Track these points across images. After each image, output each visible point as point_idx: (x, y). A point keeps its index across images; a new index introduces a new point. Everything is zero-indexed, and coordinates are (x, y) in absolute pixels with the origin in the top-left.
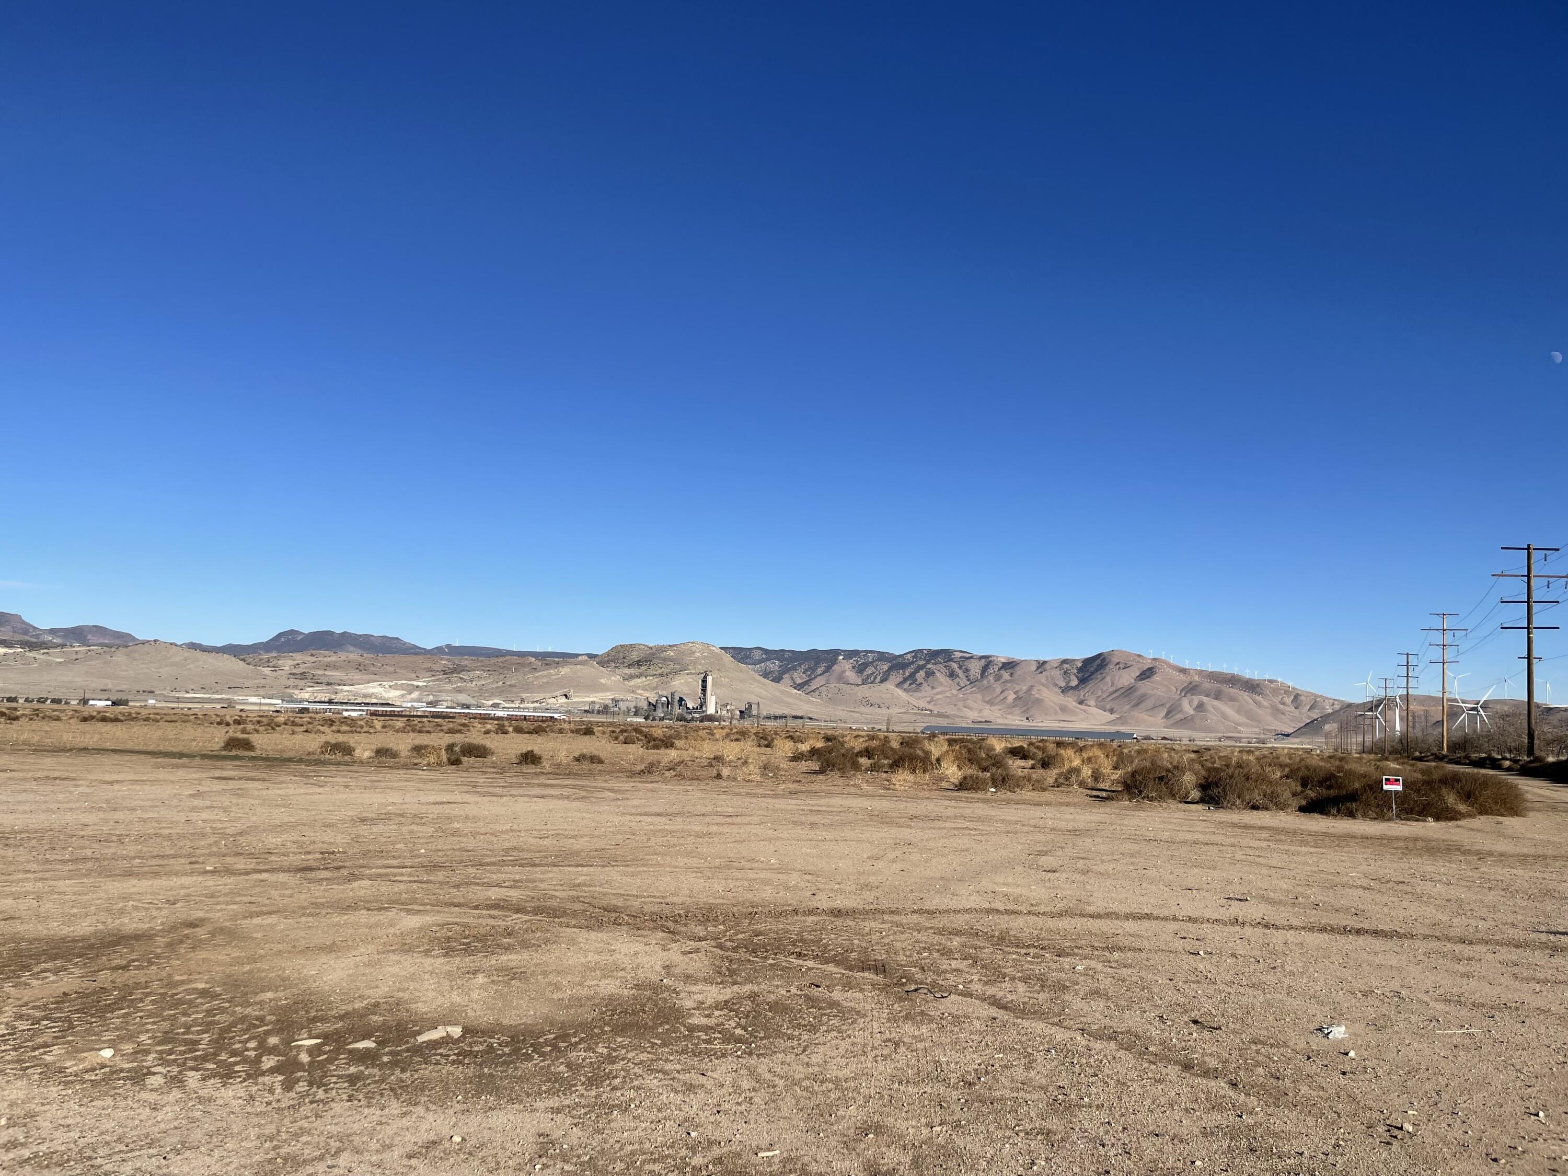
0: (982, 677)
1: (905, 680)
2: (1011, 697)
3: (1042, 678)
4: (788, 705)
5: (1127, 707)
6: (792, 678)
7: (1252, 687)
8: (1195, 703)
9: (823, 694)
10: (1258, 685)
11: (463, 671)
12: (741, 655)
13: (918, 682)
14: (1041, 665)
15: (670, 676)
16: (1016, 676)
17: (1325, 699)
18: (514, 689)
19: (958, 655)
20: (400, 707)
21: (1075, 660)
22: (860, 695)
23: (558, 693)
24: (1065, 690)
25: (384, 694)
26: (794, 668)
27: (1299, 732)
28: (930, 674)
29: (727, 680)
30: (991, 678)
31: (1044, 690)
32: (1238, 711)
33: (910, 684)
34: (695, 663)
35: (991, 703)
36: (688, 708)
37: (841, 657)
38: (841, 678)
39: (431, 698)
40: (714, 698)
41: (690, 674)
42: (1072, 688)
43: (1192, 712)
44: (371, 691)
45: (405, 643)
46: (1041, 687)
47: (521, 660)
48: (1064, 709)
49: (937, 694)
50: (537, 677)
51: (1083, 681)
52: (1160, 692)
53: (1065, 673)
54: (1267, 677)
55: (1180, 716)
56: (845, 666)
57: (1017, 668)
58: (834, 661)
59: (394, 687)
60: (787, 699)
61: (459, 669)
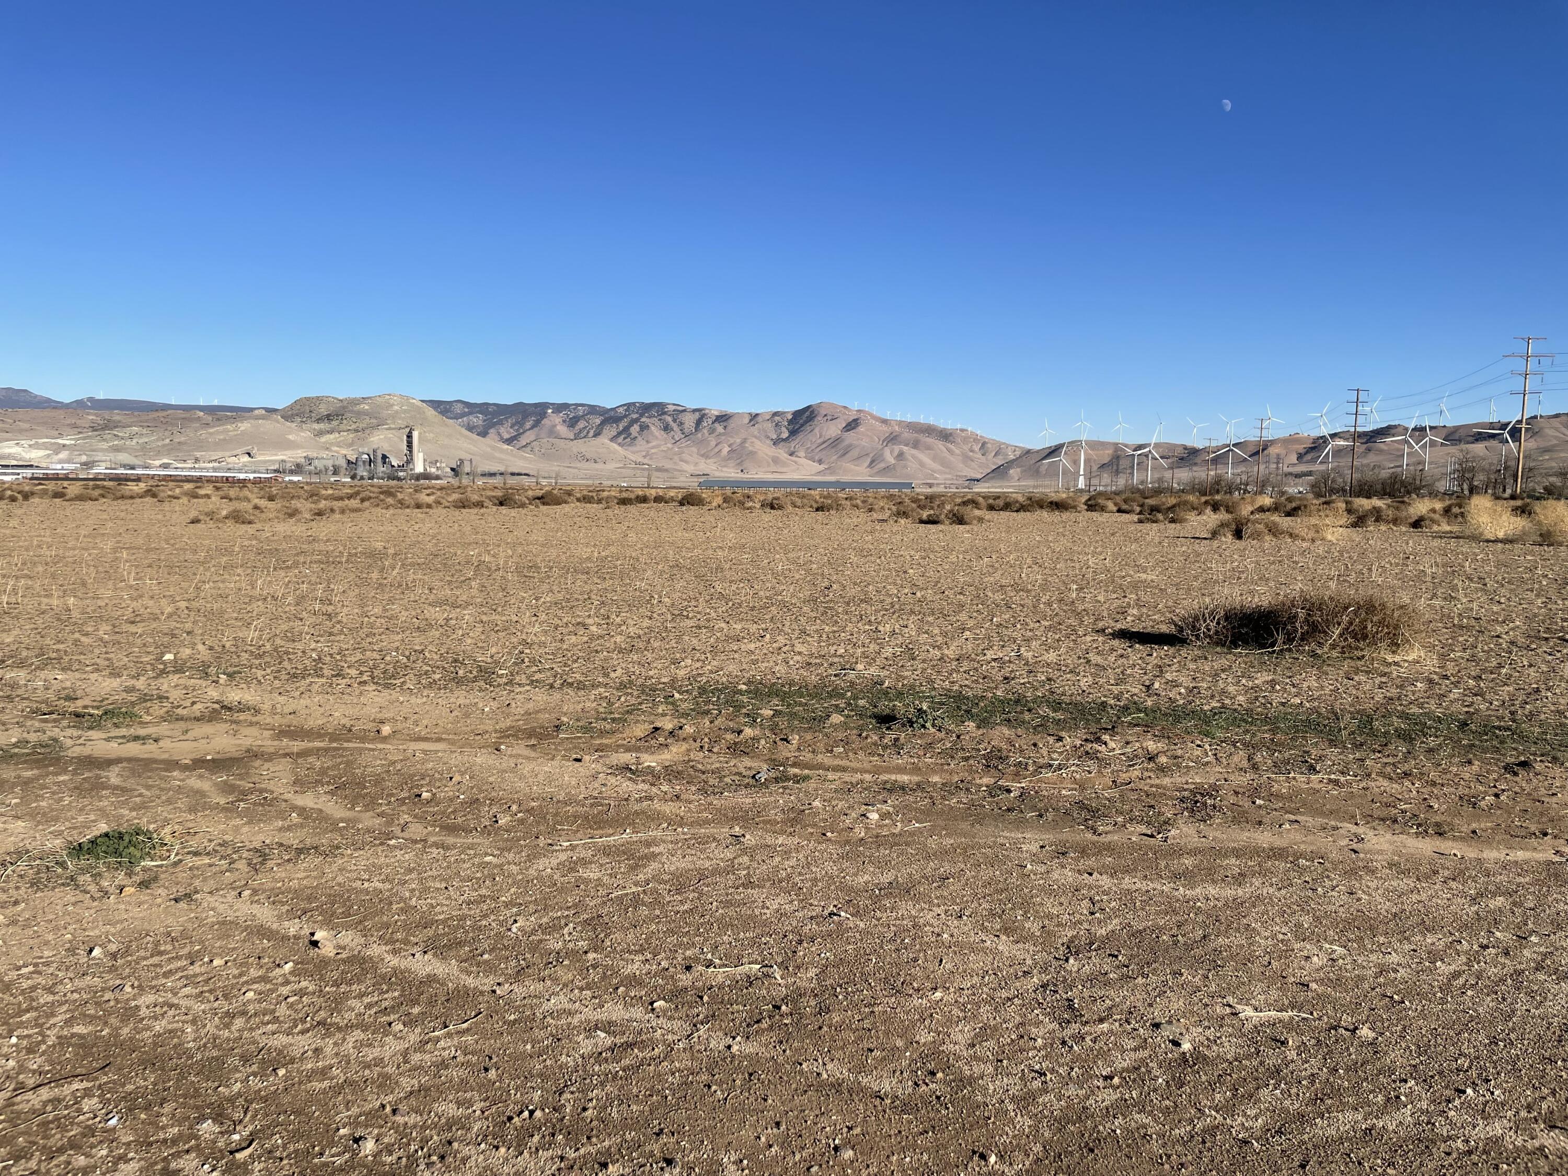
0: (696, 430)
1: (619, 434)
2: (726, 449)
3: (754, 430)
4: (501, 461)
5: (835, 457)
6: (499, 434)
7: (946, 436)
8: (896, 453)
9: (536, 449)
10: (951, 434)
11: (115, 427)
12: (443, 408)
13: (632, 437)
14: (754, 417)
15: (368, 431)
16: (729, 428)
17: (1008, 446)
18: (185, 448)
19: (671, 408)
20: (47, 468)
21: (785, 413)
22: (575, 450)
23: (239, 451)
24: (776, 442)
25: (24, 454)
26: (501, 423)
27: (986, 477)
28: (644, 427)
29: (432, 435)
30: (705, 431)
31: (757, 443)
32: (934, 459)
33: (625, 439)
34: (394, 417)
35: (706, 456)
36: (393, 466)
37: (550, 411)
38: (552, 432)
39: (84, 458)
40: (421, 455)
41: (390, 429)
42: (783, 440)
43: (893, 461)
44: (7, 451)
45: (36, 396)
46: (754, 440)
47: (187, 415)
48: (776, 460)
49: (653, 448)
50: (211, 434)
51: (793, 433)
52: (865, 443)
53: (777, 425)
54: (959, 426)
55: (882, 465)
56: (554, 420)
57: (730, 421)
58: (543, 415)
59: (36, 446)
60: (497, 455)
61: (111, 425)
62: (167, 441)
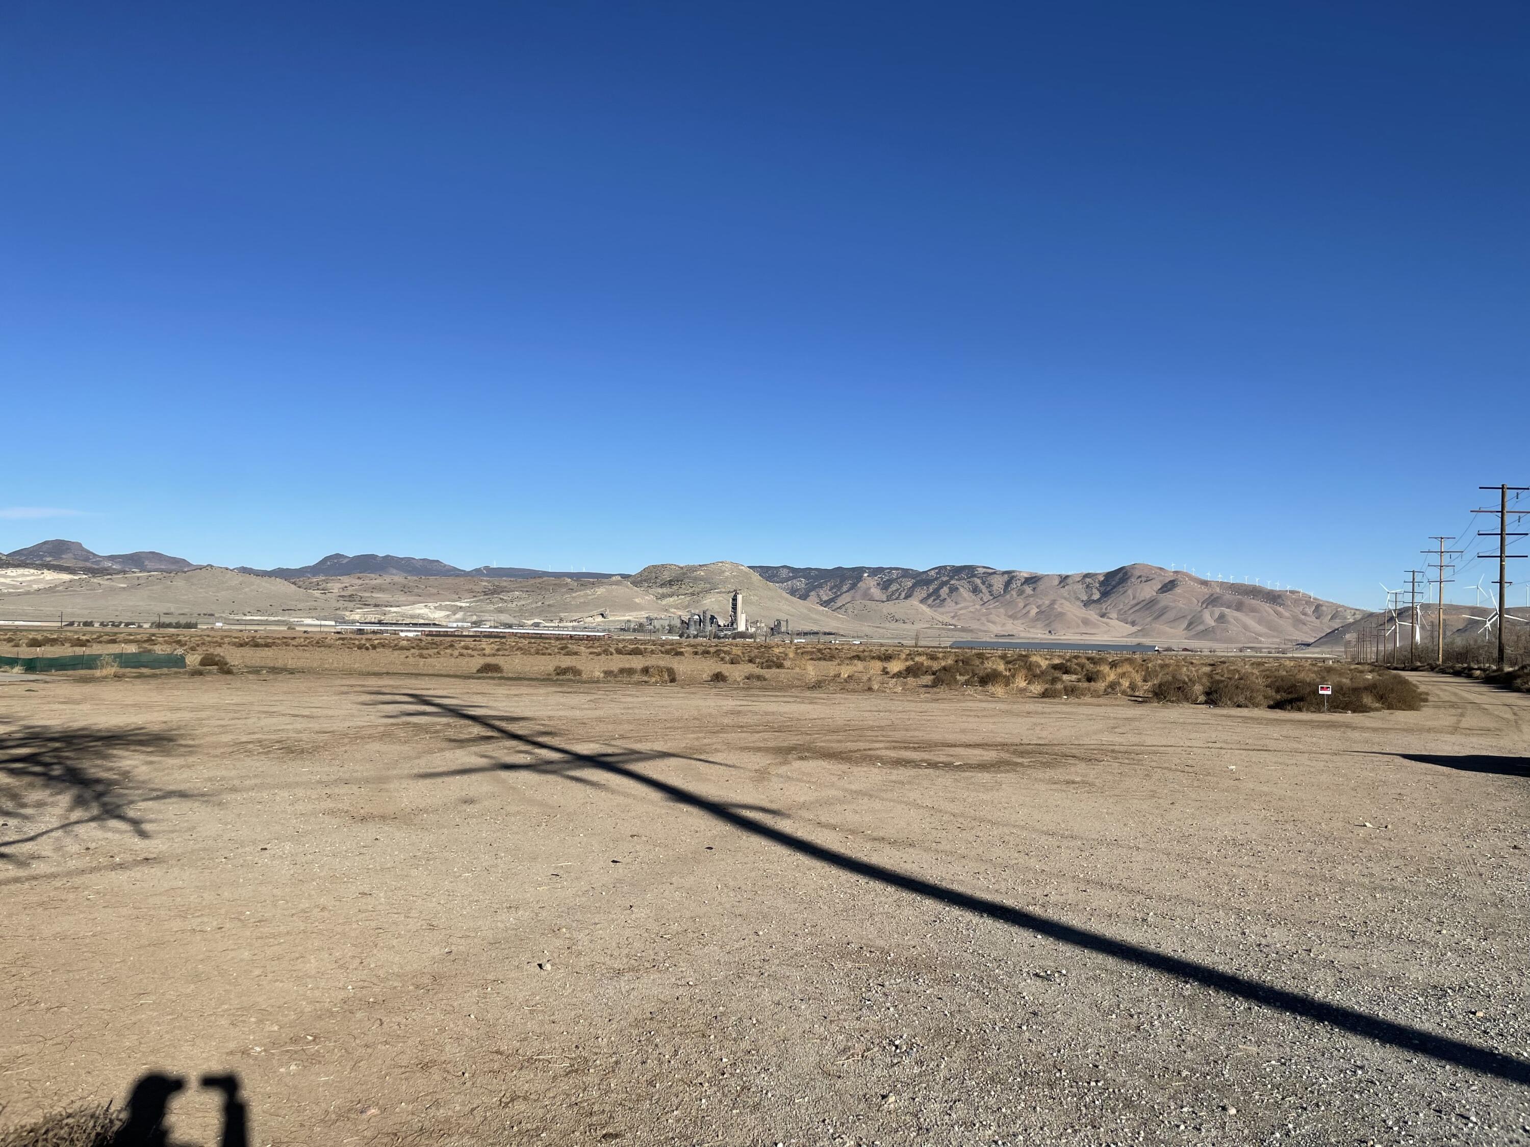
0: (1005, 592)
1: (929, 596)
2: (1034, 611)
3: (1064, 592)
4: (815, 622)
5: (1149, 620)
6: (818, 595)
7: (1274, 598)
8: (1217, 616)
9: (849, 611)
10: (1279, 596)
11: (503, 591)
12: (769, 573)
13: (941, 598)
14: (1064, 580)
15: (701, 595)
16: (1038, 590)
17: (1346, 608)
18: (553, 609)
19: (981, 570)
20: (447, 627)
21: (1097, 574)
22: (885, 611)
23: (595, 612)
24: (1087, 604)
25: (430, 614)
26: (820, 586)
27: (1319, 642)
28: (953, 590)
29: (756, 598)
30: (1014, 593)
31: (1067, 603)
32: (1260, 622)
33: (934, 600)
34: (725, 581)
35: (1013, 617)
36: (719, 626)
37: (866, 575)
38: (867, 596)
39: (474, 618)
40: (744, 616)
41: (721, 592)
42: (1094, 601)
43: (1213, 624)
44: (418, 612)
45: (445, 566)
46: (1063, 601)
47: (558, 581)
48: (1086, 622)
49: (961, 609)
50: (574, 598)
51: (1105, 594)
52: (1182, 604)
53: (1088, 586)
54: (1288, 588)
55: (1201, 628)
56: (870, 583)
57: (1039, 583)
58: (860, 578)
59: (439, 608)
60: (814, 616)
61: (499, 590)
62: (540, 603)
